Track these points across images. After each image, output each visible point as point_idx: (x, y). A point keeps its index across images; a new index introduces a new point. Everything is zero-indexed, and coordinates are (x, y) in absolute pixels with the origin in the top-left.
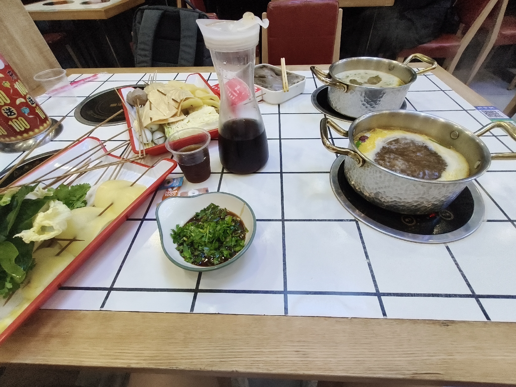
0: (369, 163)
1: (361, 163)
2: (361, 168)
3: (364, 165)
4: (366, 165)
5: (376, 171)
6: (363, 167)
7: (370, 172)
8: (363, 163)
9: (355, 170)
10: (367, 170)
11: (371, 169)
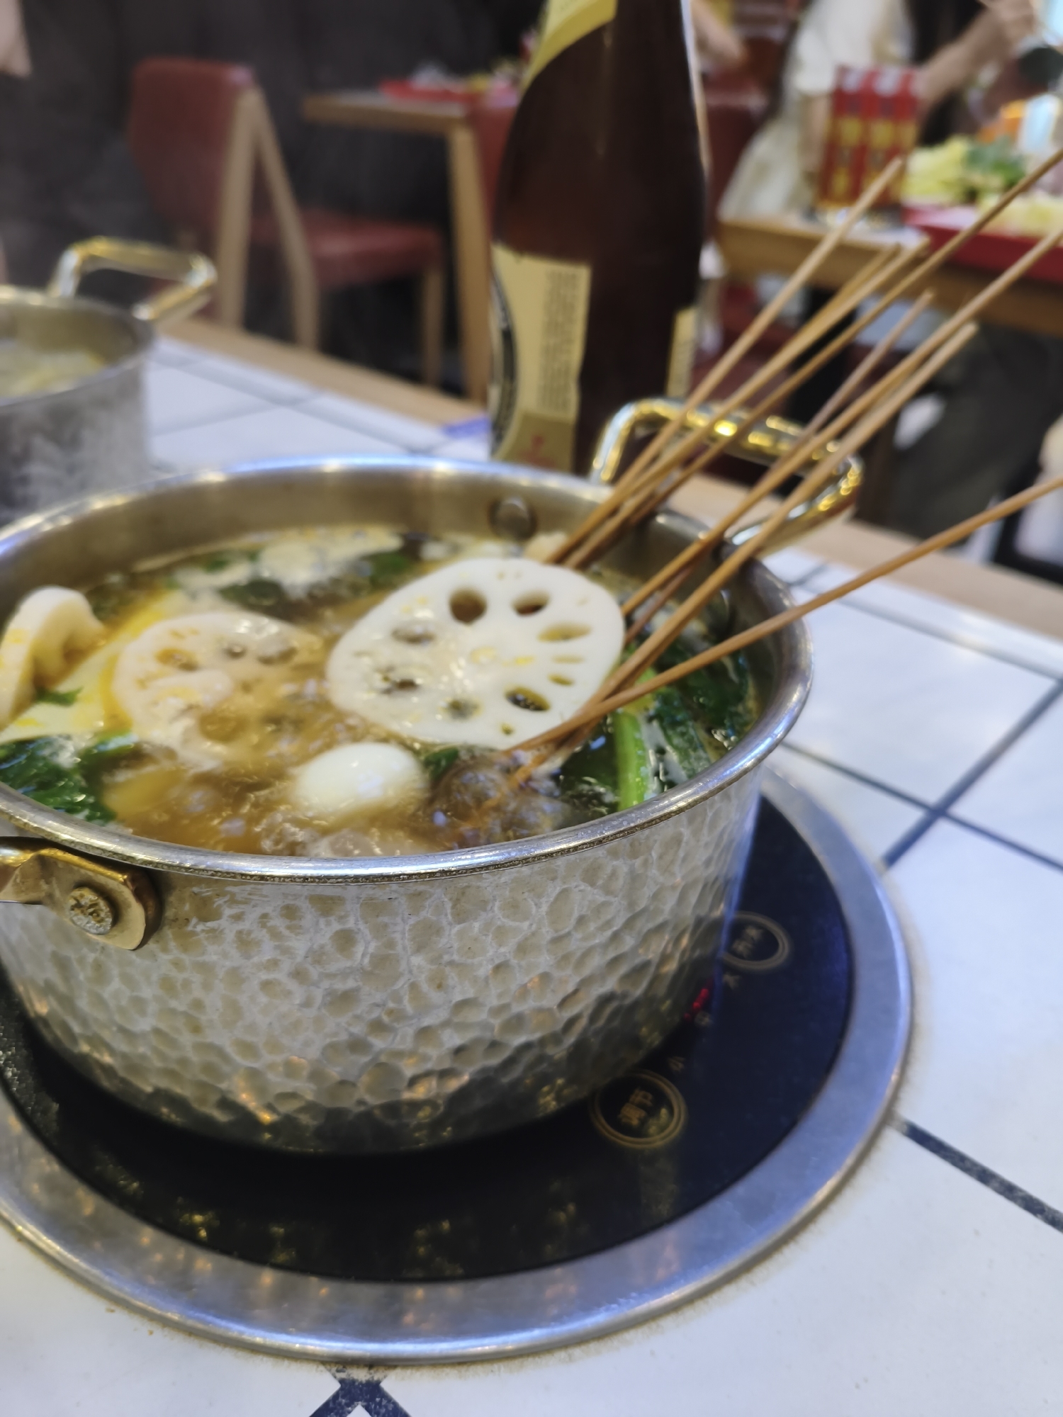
0: (200, 881)
1: (136, 914)
2: (151, 945)
3: (170, 913)
4: (177, 905)
5: (290, 912)
6: (168, 932)
7: (245, 942)
8: (151, 903)
9: (116, 984)
10: (215, 935)
11: (238, 918)
